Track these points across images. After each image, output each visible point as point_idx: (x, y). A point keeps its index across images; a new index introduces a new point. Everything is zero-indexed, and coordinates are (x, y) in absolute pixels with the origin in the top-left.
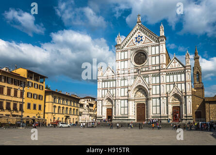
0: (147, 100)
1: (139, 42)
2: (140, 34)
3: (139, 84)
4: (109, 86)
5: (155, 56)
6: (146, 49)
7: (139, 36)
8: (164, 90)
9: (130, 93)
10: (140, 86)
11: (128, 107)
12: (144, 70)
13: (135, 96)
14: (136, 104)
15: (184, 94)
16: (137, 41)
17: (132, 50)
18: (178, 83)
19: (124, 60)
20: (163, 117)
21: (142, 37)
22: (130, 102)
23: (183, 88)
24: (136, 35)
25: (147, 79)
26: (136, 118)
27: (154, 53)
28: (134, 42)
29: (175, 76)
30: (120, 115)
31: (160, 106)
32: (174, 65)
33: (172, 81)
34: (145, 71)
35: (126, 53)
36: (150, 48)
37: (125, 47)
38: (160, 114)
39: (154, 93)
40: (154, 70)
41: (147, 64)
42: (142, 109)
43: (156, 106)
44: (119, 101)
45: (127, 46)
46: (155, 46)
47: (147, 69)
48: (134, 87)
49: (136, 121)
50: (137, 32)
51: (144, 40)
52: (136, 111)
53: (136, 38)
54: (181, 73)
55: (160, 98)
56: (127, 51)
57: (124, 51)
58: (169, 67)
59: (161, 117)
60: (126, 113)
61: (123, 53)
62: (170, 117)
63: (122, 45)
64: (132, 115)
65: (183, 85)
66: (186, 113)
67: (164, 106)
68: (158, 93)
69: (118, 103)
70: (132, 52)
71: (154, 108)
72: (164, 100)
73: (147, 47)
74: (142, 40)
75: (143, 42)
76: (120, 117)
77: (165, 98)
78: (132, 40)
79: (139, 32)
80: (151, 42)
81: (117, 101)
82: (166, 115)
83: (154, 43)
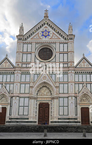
1: (46, 37)
2: (47, 29)
4: (4, 81)
5: (63, 53)
6: (54, 45)
7: (46, 31)
8: (72, 89)
9: (32, 90)
10: (45, 83)
11: (28, 106)
13: (37, 94)
14: (38, 103)
16: (43, 35)
17: (36, 43)
19: (27, 53)
20: (71, 119)
21: (49, 32)
22: (32, 101)
26: (37, 120)
28: (40, 35)
29: (84, 76)
30: (17, 116)
31: (68, 106)
32: (83, 65)
33: (81, 80)
35: (30, 46)
36: (58, 45)
37: (29, 40)
38: (68, 115)
39: (61, 91)
41: (54, 60)
42: (44, 109)
43: (63, 106)
44: (18, 98)
45: (32, 39)
46: (64, 43)
48: (38, 84)
49: (37, 123)
50: (44, 26)
51: (51, 35)
52: (38, 112)
53: (43, 32)
54: (90, 73)
55: (68, 98)
56: (31, 43)
57: (28, 43)
58: (78, 66)
59: (69, 119)
61: (25, 45)
62: (79, 120)
63: (26, 37)
64: (33, 116)
67: (72, 107)
68: (66, 92)
69: (15, 100)
70: (37, 46)
71: (61, 108)
72: (72, 100)
73: (55, 43)
74: (49, 35)
75: (50, 37)
76: (17, 119)
77: (74, 98)
78: (38, 33)
79: (46, 27)
80: (59, 39)
81: (14, 98)
82: (74, 116)
83: (62, 40)
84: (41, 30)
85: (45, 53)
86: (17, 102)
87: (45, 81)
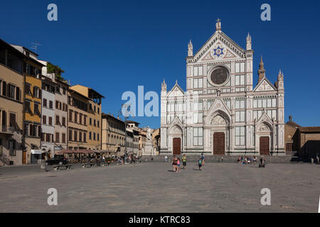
0: (229, 128)
1: (218, 56)
2: (220, 45)
3: (218, 109)
5: (240, 74)
6: (228, 66)
7: (219, 48)
8: (251, 116)
9: (206, 119)
10: (219, 111)
11: (203, 137)
12: (224, 91)
13: (211, 123)
14: (213, 133)
15: (275, 123)
16: (215, 54)
17: (208, 65)
18: (268, 109)
19: (198, 77)
20: (249, 149)
22: (206, 131)
23: (274, 115)
24: (215, 46)
25: (228, 103)
26: (212, 151)
27: (237, 71)
28: (212, 54)
29: (264, 101)
30: (192, 147)
31: (245, 136)
32: (263, 88)
33: (260, 106)
34: (227, 93)
35: (201, 68)
36: (233, 64)
37: (199, 61)
38: (245, 145)
39: (237, 120)
40: (238, 92)
41: (229, 84)
42: (219, 139)
43: (240, 136)
44: (192, 128)
45: (203, 60)
46: (240, 62)
47: (229, 90)
48: (211, 112)
49: (212, 154)
50: (217, 42)
51: (225, 53)
52: (212, 142)
53: (215, 50)
54: (271, 97)
55: (245, 126)
56: (202, 65)
57: (198, 66)
58: (257, 90)
59: (246, 149)
60: (201, 144)
61: (196, 68)
62: (258, 149)
63: (196, 58)
64: (209, 147)
65: (274, 112)
66: (277, 144)
67: (250, 136)
68: (243, 120)
69: (189, 131)
70: (209, 67)
71: (238, 138)
72: (250, 129)
73: (229, 63)
74: (222, 53)
75: (223, 56)
76: (192, 149)
77: (252, 127)
78: (209, 52)
79: (219, 43)
80: (235, 56)
81: (188, 129)
82: (252, 146)
83: (238, 58)
84: (213, 47)
85: (218, 76)
86: (191, 132)
87: (220, 109)
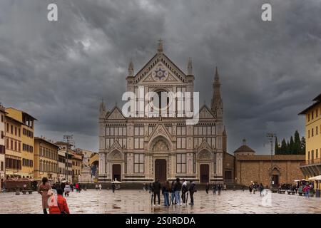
0: (170, 155)
1: (160, 78)
2: (161, 68)
3: (159, 134)
4: (116, 134)
6: (170, 89)
7: (160, 70)
9: (147, 145)
10: (160, 136)
11: (144, 164)
13: (153, 149)
14: (154, 160)
16: (156, 76)
17: (150, 87)
18: (208, 136)
20: (189, 177)
21: (164, 72)
22: (147, 158)
23: (213, 143)
24: (157, 68)
25: (170, 128)
26: (154, 178)
28: (153, 76)
29: (205, 128)
30: (132, 174)
31: (186, 163)
33: (200, 133)
34: (168, 118)
36: (174, 89)
37: (141, 83)
38: (186, 173)
39: (179, 147)
42: (161, 166)
43: (181, 163)
44: (132, 155)
45: (144, 81)
46: (181, 87)
48: (153, 138)
50: (158, 64)
51: (167, 76)
53: (156, 72)
54: (211, 125)
55: (186, 154)
59: (187, 177)
60: (142, 171)
62: (198, 178)
63: (137, 79)
64: (149, 174)
67: (190, 164)
68: (184, 147)
69: (130, 157)
70: (150, 90)
71: (179, 165)
72: (190, 157)
73: (171, 87)
74: (164, 76)
76: (133, 177)
77: (192, 154)
78: (151, 74)
79: (160, 65)
80: (176, 80)
81: (128, 155)
82: (192, 174)
83: (180, 82)
84: (155, 68)
86: (132, 159)
87: (161, 134)
